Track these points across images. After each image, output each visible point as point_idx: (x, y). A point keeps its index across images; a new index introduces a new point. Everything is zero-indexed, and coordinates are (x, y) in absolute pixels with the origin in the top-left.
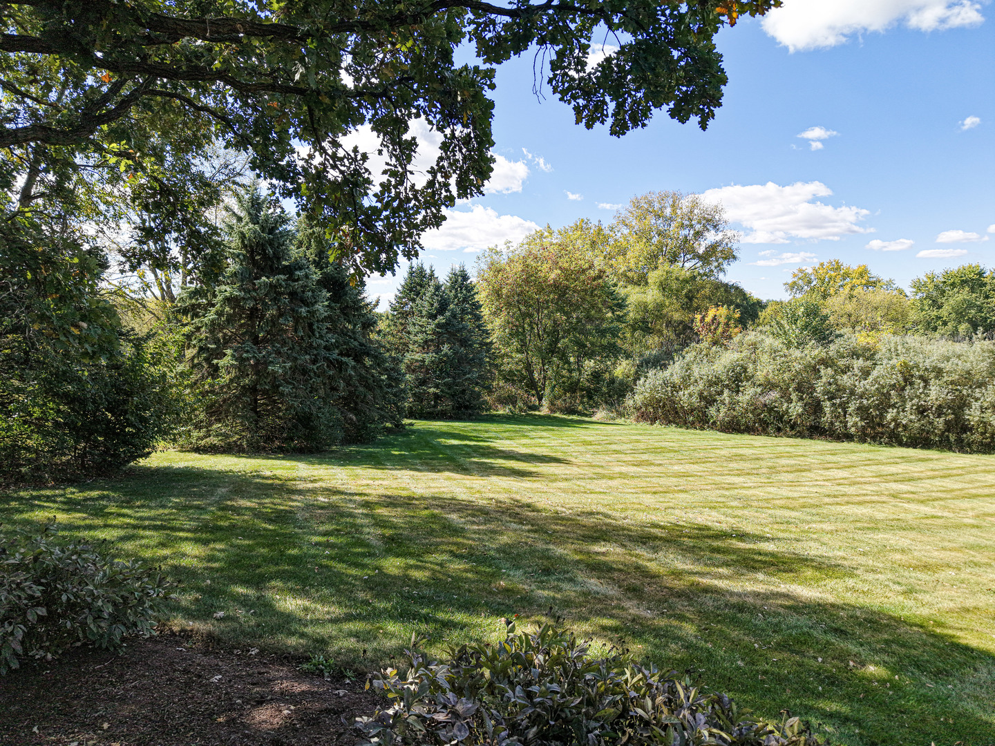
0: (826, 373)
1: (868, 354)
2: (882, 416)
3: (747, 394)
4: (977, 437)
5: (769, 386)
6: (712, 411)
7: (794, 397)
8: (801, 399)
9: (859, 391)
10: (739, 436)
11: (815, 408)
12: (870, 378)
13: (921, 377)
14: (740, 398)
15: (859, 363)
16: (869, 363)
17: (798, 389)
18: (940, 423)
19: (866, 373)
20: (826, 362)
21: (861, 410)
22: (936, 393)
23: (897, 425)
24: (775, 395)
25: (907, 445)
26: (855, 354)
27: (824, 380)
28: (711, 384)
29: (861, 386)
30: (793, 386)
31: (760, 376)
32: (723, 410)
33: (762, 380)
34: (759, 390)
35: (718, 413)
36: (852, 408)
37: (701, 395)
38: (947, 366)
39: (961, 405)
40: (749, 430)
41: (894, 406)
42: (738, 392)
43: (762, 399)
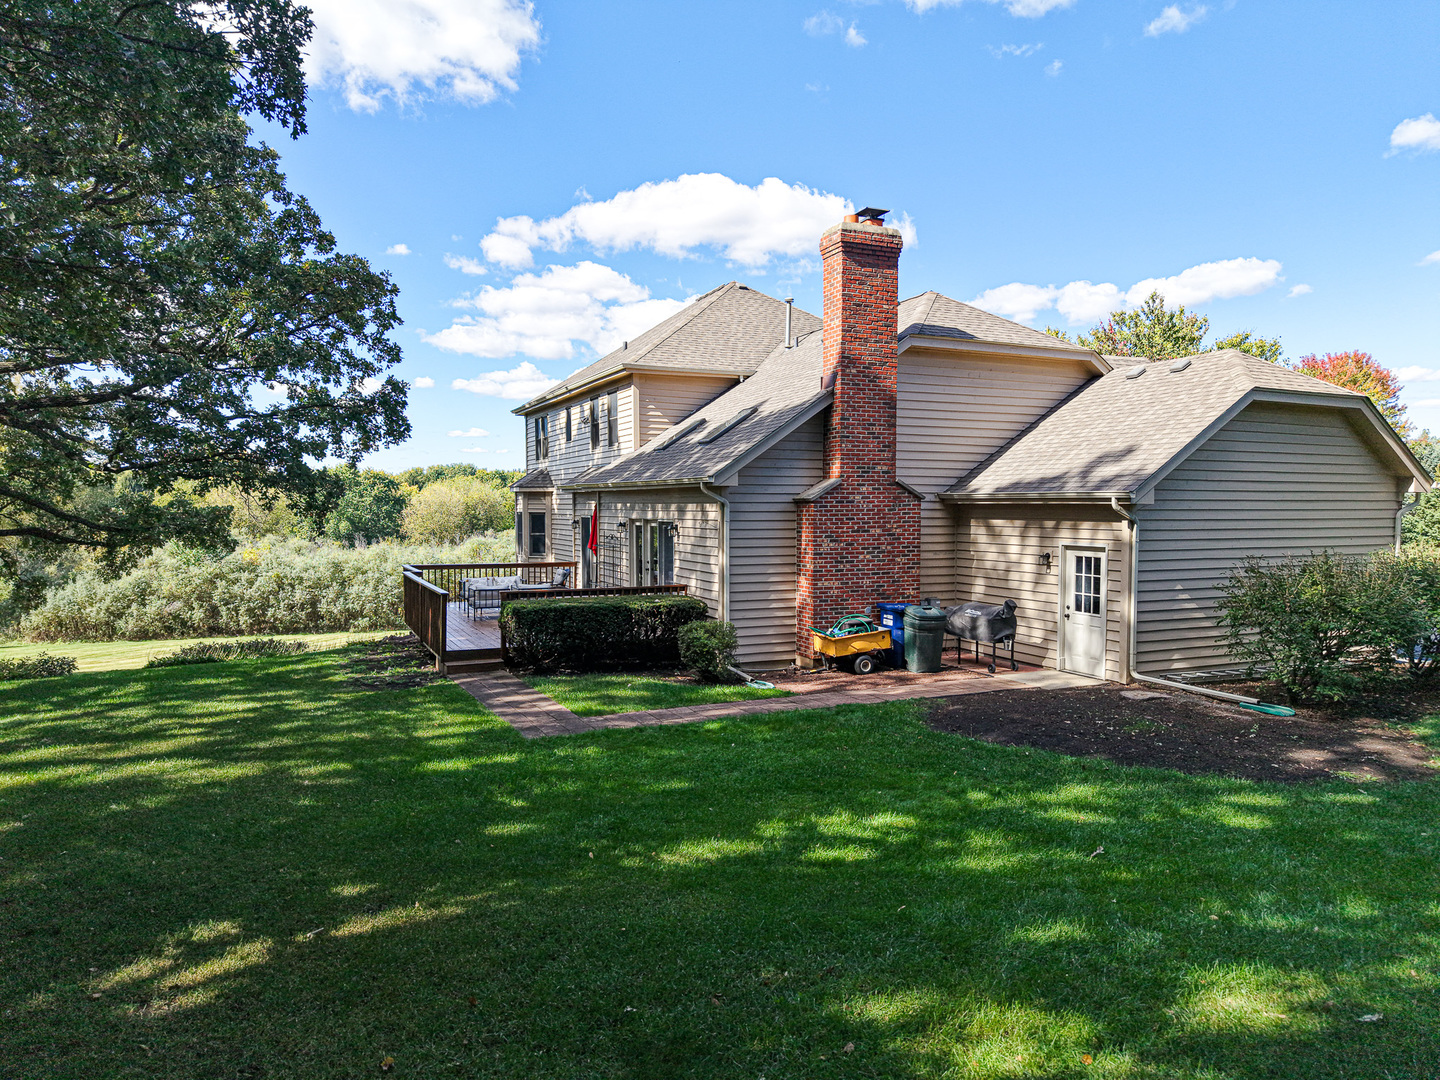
0: (222, 584)
1: (252, 567)
2: (264, 615)
3: (152, 608)
4: (326, 622)
5: (172, 598)
6: (120, 623)
7: (195, 605)
8: (201, 606)
9: (246, 597)
10: (148, 642)
11: (214, 612)
12: (254, 587)
13: (290, 584)
14: (148, 609)
15: (245, 576)
16: (253, 575)
17: (199, 598)
18: (303, 615)
19: (251, 583)
20: (220, 576)
21: (250, 611)
22: (299, 596)
23: (276, 619)
24: (178, 605)
25: (282, 633)
26: (241, 569)
27: (220, 590)
28: (116, 599)
29: (250, 593)
30: (195, 596)
31: (165, 589)
32: (132, 622)
33: (166, 593)
34: (164, 602)
35: (128, 624)
36: (242, 610)
37: (107, 610)
38: (305, 575)
39: (314, 603)
40: (156, 636)
41: (272, 606)
42: (144, 605)
43: (168, 609)
